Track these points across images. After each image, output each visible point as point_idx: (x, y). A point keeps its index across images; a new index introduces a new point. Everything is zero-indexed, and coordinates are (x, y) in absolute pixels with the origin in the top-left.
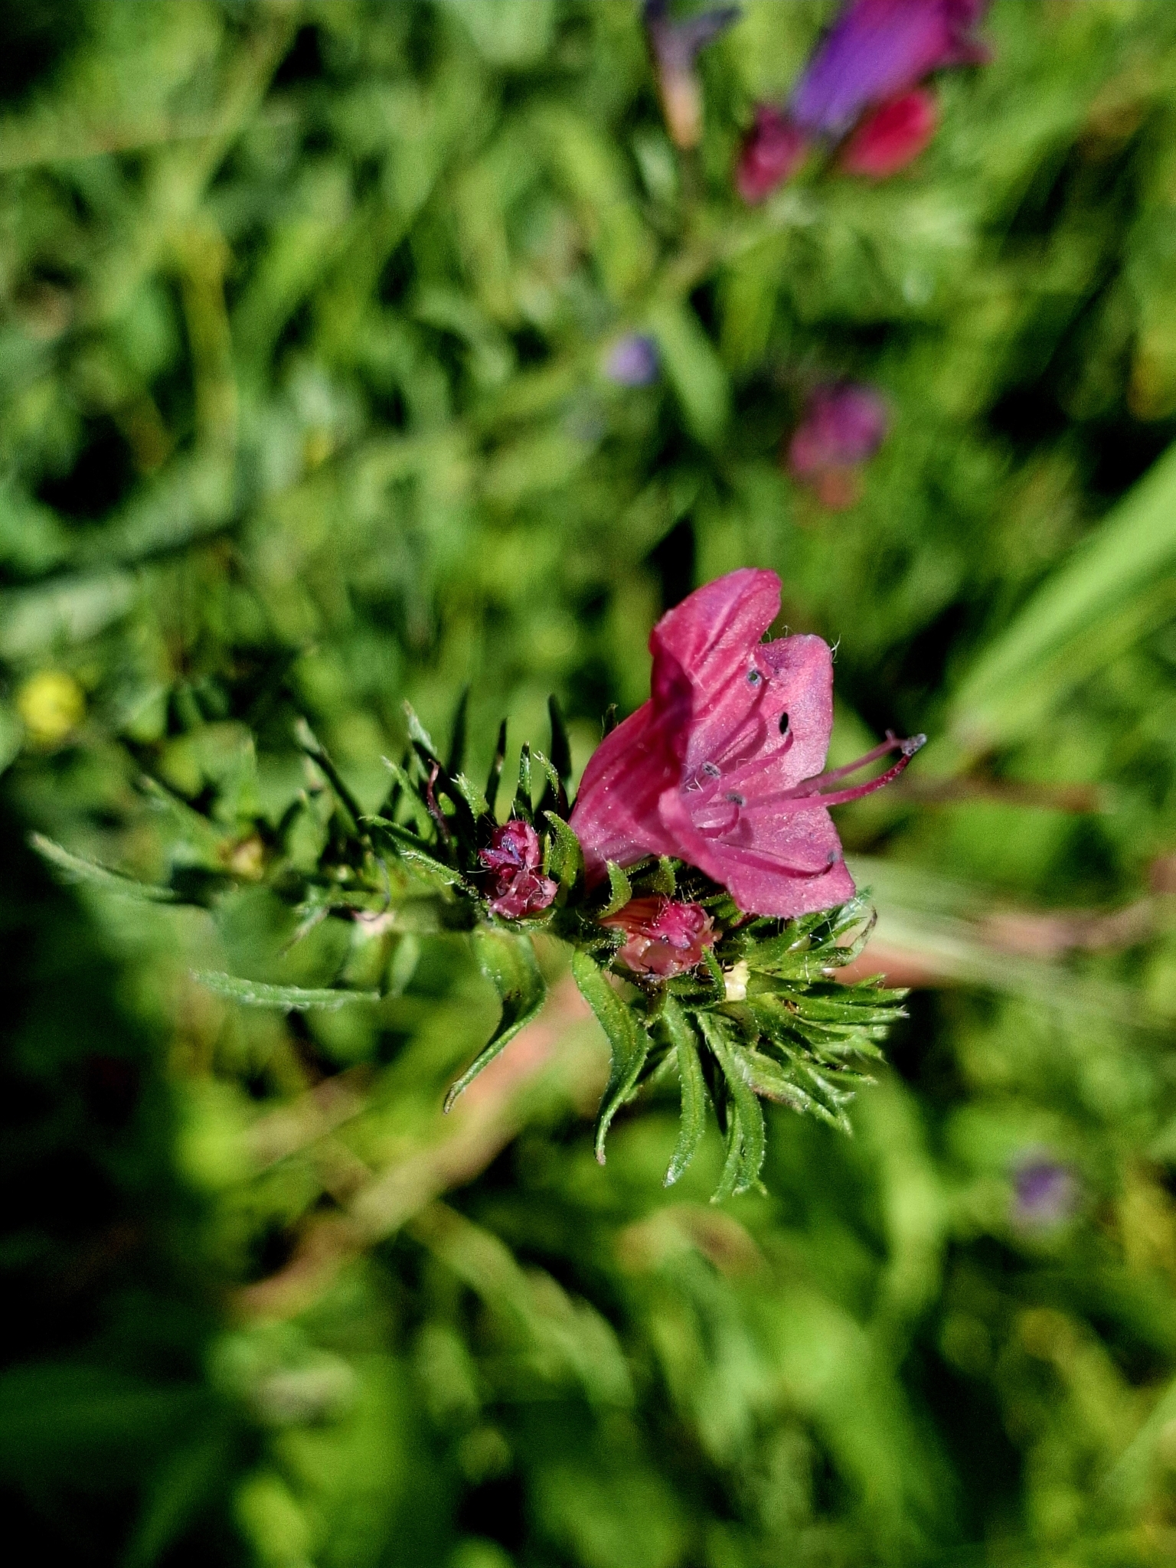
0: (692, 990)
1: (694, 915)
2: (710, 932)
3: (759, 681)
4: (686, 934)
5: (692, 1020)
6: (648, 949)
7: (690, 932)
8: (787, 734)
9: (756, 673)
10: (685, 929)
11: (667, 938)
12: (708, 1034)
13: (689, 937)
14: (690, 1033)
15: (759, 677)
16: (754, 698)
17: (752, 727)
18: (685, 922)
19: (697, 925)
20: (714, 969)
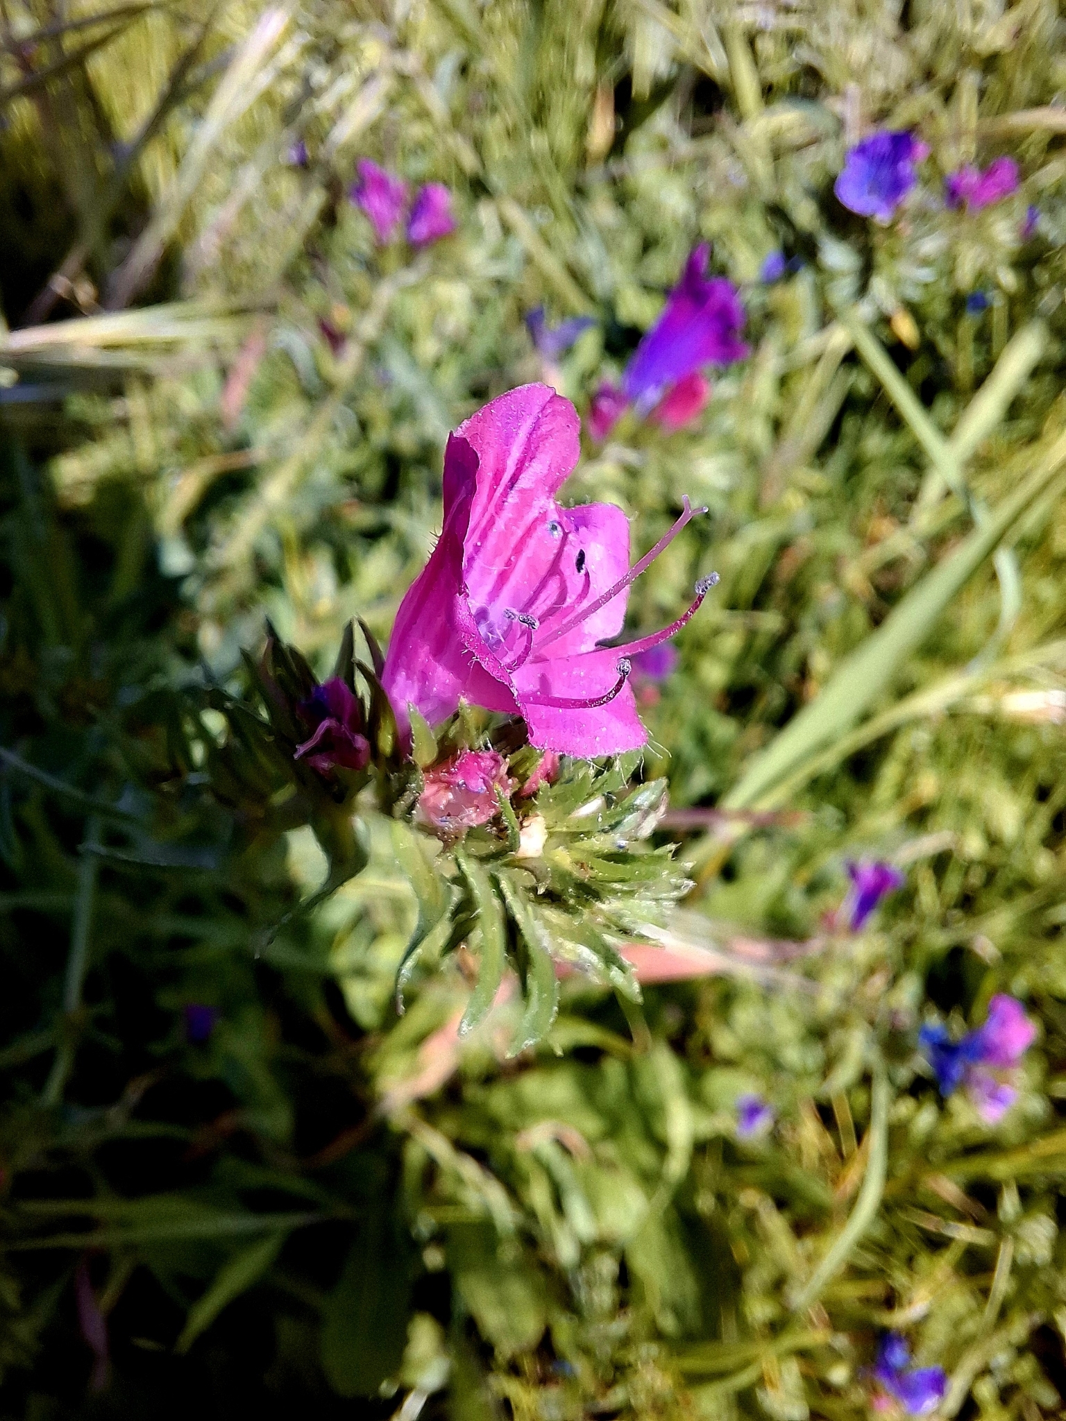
0: (492, 847)
1: (492, 763)
2: (506, 777)
3: (558, 534)
4: (483, 778)
5: (495, 882)
6: (449, 803)
7: (487, 778)
8: (583, 572)
9: (556, 524)
10: (482, 775)
11: (465, 783)
12: (510, 898)
13: (485, 782)
14: (496, 902)
15: (559, 528)
16: (555, 551)
17: (553, 586)
18: (483, 770)
19: (494, 772)
20: (509, 818)
